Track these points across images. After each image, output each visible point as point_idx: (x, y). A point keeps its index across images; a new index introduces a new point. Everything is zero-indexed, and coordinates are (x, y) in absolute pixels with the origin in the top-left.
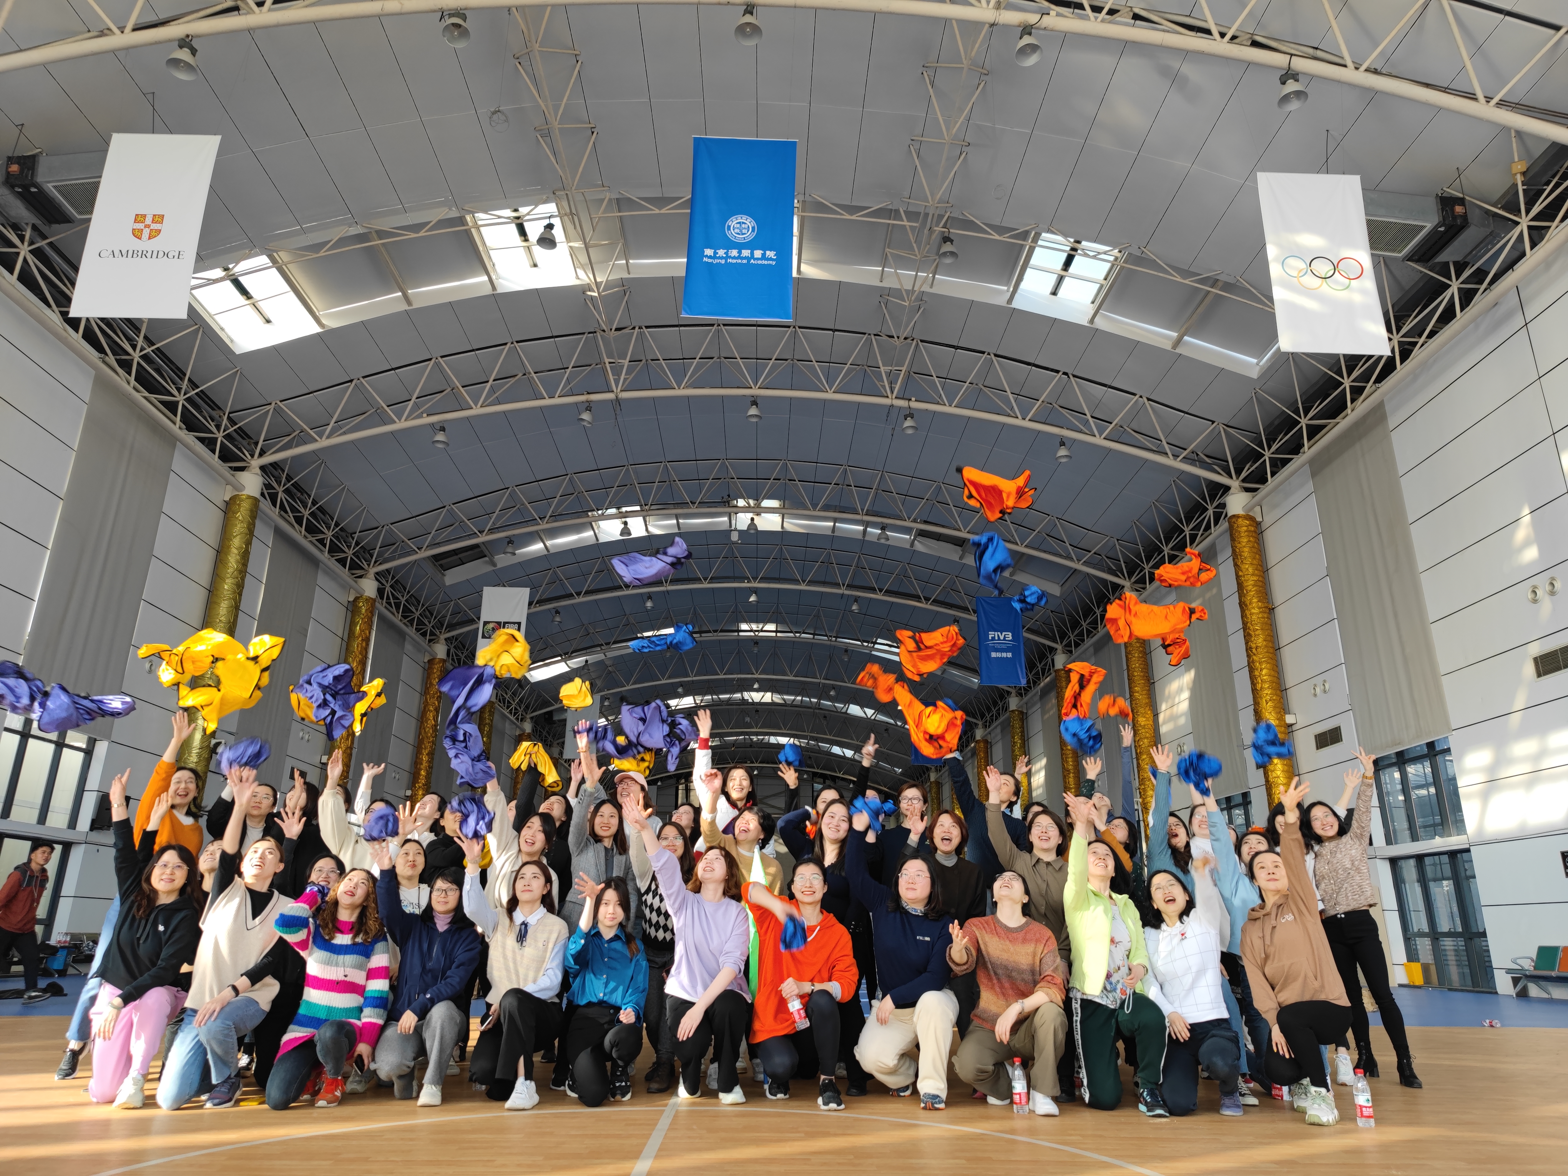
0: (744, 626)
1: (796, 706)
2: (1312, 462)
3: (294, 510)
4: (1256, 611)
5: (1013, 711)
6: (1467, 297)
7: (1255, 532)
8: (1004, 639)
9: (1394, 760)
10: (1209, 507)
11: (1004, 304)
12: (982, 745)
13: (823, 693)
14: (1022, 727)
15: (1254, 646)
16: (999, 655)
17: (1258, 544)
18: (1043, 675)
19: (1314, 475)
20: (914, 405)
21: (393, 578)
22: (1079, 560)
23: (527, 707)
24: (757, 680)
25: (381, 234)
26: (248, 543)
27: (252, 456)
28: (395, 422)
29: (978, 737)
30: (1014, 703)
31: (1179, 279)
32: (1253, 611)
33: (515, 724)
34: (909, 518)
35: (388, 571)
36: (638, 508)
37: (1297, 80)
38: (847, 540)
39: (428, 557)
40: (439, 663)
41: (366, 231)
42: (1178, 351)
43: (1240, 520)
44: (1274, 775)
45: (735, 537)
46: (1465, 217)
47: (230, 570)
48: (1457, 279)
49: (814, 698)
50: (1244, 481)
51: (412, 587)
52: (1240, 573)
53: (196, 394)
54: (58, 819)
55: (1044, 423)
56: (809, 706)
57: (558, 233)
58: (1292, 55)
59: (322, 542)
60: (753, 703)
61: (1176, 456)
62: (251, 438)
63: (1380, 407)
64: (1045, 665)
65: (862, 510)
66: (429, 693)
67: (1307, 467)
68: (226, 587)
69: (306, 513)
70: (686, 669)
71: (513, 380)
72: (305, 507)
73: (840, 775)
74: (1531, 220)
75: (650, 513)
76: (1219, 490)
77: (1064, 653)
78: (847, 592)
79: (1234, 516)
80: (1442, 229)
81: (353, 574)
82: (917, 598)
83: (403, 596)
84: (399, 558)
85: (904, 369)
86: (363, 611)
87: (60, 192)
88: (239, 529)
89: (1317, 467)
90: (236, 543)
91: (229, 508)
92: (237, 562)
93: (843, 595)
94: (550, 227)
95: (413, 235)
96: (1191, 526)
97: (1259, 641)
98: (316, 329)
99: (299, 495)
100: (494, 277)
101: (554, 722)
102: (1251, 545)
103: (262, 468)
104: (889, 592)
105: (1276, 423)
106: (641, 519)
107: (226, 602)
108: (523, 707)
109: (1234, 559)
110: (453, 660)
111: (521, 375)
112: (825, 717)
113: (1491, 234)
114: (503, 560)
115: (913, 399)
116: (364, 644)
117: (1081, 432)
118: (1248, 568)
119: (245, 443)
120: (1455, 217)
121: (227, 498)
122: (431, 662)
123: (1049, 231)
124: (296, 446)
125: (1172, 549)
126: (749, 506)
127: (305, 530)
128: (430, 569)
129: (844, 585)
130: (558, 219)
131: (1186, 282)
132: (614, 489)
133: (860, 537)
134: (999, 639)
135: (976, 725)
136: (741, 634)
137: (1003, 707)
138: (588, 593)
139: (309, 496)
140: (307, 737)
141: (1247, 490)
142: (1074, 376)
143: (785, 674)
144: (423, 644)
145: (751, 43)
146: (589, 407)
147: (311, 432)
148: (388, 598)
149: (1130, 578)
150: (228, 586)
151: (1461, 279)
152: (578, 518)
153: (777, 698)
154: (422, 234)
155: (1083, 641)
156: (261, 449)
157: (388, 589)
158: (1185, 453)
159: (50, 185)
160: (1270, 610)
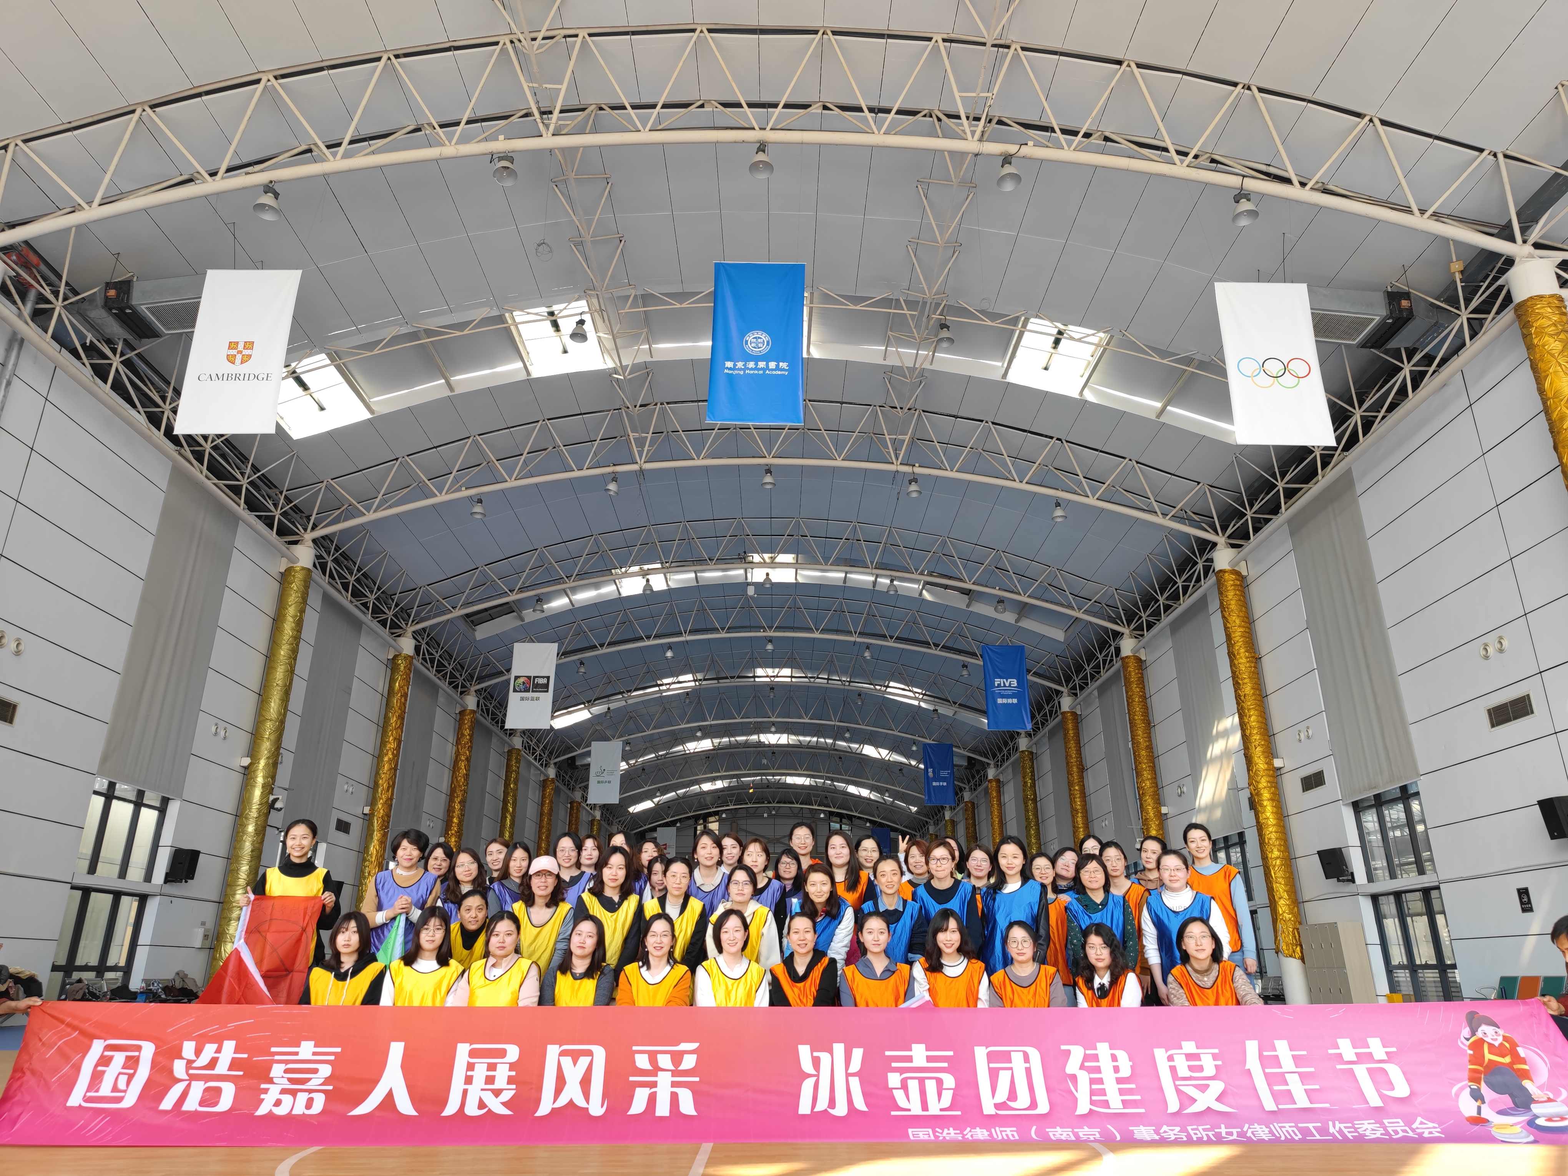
0: (760, 672)
1: (812, 747)
2: (1290, 522)
3: (341, 576)
4: (1244, 660)
5: (1023, 752)
6: (1418, 379)
7: (1241, 586)
8: (1010, 686)
9: (1373, 802)
10: (1199, 561)
11: (1000, 379)
12: (994, 784)
13: (838, 734)
14: (1032, 767)
15: (1242, 694)
16: (1005, 701)
17: (1244, 597)
18: (1051, 716)
19: (1292, 534)
20: (918, 470)
21: (428, 635)
22: (1080, 609)
23: (551, 753)
24: (773, 724)
25: (429, 333)
26: (302, 611)
27: (305, 530)
28: (436, 496)
29: (990, 777)
30: (1023, 743)
31: (1158, 359)
32: (1241, 661)
33: (539, 770)
34: (917, 570)
35: (424, 629)
36: (659, 566)
37: (1249, 200)
38: (858, 591)
39: (462, 616)
40: (469, 714)
41: (415, 330)
42: (1162, 419)
43: (1226, 574)
44: (1264, 816)
45: (751, 591)
46: (1410, 310)
47: (286, 638)
48: (1409, 362)
49: (829, 738)
50: (1229, 537)
51: (445, 644)
52: (1228, 625)
53: (258, 477)
54: (136, 873)
55: (1040, 485)
56: (825, 748)
57: (588, 327)
58: (1244, 176)
59: (365, 605)
60: (770, 746)
61: (1165, 515)
62: (303, 512)
63: (1349, 472)
64: (1053, 707)
65: (872, 563)
66: (461, 744)
67: (1286, 526)
68: (282, 653)
69: (352, 579)
70: (704, 714)
71: (544, 453)
72: (351, 574)
73: (857, 814)
74: (1471, 313)
75: (670, 570)
76: (1207, 546)
77: (1069, 696)
78: (859, 640)
79: (1221, 571)
80: (1390, 321)
81: (392, 634)
82: (926, 644)
83: (437, 652)
84: (434, 618)
85: (907, 438)
86: (402, 668)
87: (153, 313)
88: (293, 598)
89: (1296, 527)
90: (291, 611)
91: (285, 578)
92: (293, 629)
93: (855, 642)
94: (581, 322)
95: (459, 334)
96: (1184, 578)
97: (1248, 689)
98: (366, 415)
99: (346, 562)
100: (528, 364)
101: (576, 768)
102: (1237, 598)
103: (314, 541)
104: (899, 639)
105: (1256, 485)
106: (662, 575)
107: (282, 667)
108: (547, 753)
109: (1222, 612)
110: (482, 710)
111: (551, 448)
112: (840, 758)
113: (1436, 324)
114: (530, 615)
115: (917, 465)
116: (403, 700)
117: (1075, 493)
118: (1235, 620)
119: (297, 517)
120: (1401, 310)
121: (282, 570)
122: (462, 713)
123: (1037, 317)
124: (345, 520)
125: (1167, 599)
126: (765, 562)
127: (352, 595)
128: (462, 626)
129: (856, 633)
130: (589, 315)
131: (1165, 361)
132: (637, 548)
133: (871, 587)
134: (1005, 686)
135: (988, 764)
136: (757, 679)
137: (1013, 747)
138: (611, 644)
139: (355, 564)
140: (351, 789)
141: (1233, 546)
142: (1067, 441)
143: (801, 717)
144: (454, 696)
145: (762, 176)
146: (615, 478)
147: (358, 506)
148: (424, 654)
149: (1129, 625)
150: (283, 652)
151: (1412, 363)
152: (603, 576)
153: (793, 739)
154: (466, 332)
155: (1087, 684)
156: (314, 524)
157: (424, 646)
158: (1174, 511)
159: (143, 307)
160: (1256, 660)
